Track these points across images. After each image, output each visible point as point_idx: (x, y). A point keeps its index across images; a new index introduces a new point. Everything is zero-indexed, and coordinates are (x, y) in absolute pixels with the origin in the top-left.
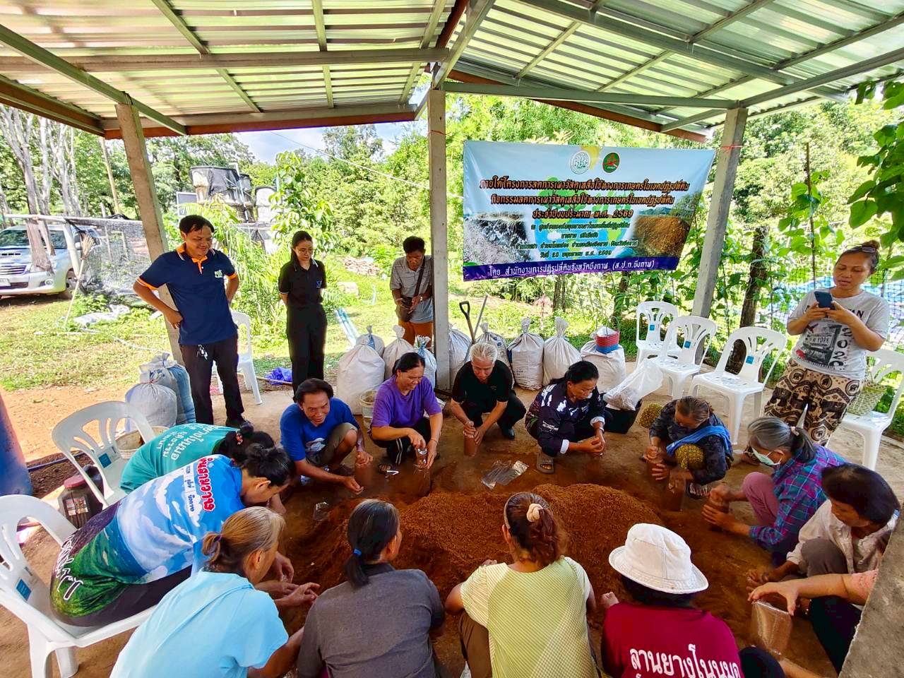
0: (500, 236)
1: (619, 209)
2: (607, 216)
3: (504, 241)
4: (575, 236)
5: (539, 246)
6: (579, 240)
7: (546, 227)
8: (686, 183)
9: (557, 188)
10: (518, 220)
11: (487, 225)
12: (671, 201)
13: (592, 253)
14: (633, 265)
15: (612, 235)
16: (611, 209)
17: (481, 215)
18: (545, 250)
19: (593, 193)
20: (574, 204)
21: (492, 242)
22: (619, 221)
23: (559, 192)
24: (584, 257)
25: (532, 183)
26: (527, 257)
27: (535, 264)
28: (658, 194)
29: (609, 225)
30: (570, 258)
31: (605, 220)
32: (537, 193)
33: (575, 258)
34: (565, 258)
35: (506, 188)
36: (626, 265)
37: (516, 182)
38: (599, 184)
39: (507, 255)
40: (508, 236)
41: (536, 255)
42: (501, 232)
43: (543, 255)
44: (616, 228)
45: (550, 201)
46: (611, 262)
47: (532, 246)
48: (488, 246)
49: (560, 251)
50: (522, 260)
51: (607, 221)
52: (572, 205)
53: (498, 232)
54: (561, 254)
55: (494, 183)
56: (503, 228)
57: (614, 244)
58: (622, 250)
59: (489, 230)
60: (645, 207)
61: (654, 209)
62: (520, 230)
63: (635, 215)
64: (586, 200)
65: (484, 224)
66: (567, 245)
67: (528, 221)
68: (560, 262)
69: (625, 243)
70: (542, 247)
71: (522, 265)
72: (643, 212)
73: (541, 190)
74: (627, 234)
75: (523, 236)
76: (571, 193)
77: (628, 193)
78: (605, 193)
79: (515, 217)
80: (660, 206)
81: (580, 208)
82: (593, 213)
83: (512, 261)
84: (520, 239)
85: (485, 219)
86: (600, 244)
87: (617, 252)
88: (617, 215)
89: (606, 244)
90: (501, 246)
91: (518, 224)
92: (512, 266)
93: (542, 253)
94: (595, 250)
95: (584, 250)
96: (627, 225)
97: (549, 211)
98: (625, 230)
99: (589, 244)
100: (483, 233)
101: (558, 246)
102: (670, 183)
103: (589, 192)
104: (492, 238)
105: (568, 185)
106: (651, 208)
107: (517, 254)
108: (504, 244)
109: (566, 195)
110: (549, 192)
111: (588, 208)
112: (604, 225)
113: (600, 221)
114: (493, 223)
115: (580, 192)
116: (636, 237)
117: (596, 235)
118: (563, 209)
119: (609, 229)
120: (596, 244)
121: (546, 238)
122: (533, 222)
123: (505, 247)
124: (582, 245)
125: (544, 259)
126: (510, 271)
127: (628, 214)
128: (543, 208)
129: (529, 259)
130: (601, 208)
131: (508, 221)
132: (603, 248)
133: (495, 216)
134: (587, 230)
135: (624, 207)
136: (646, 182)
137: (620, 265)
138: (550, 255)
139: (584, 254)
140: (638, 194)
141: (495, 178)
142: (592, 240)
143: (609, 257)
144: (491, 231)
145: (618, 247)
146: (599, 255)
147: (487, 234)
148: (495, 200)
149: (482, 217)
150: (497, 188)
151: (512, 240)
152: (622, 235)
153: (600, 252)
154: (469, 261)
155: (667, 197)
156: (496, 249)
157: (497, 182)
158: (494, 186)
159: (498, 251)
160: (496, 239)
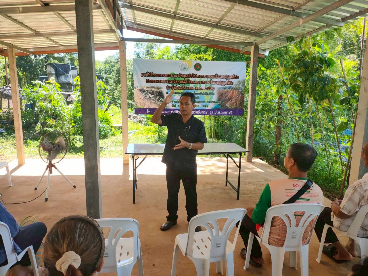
0: (151, 96)
1: (207, 86)
2: (201, 89)
3: (153, 98)
8: (236, 76)
9: (175, 77)
10: (159, 90)
11: (145, 92)
12: (232, 83)
13: (198, 106)
14: (221, 113)
15: (207, 98)
16: (203, 86)
17: (142, 87)
18: (174, 104)
19: (193, 79)
20: (184, 84)
21: (148, 99)
22: (208, 92)
23: (176, 79)
25: (164, 75)
27: (170, 110)
28: (225, 80)
29: (204, 94)
31: (201, 91)
32: (166, 79)
35: (152, 76)
36: (217, 113)
37: (157, 74)
38: (194, 76)
39: (155, 105)
40: (155, 97)
41: (170, 106)
42: (152, 95)
43: (173, 106)
44: (208, 95)
45: (173, 82)
46: (209, 111)
48: (146, 100)
51: (203, 91)
52: (183, 84)
53: (150, 95)
55: (147, 74)
56: (152, 93)
57: (209, 102)
58: (214, 105)
59: (146, 94)
60: (219, 86)
62: (160, 94)
63: (216, 89)
64: (189, 82)
65: (144, 91)
67: (164, 91)
69: (214, 102)
72: (220, 88)
73: (168, 78)
74: (215, 98)
76: (182, 79)
77: (209, 80)
78: (198, 79)
79: (158, 88)
80: (227, 86)
81: (187, 85)
82: (194, 88)
84: (161, 98)
85: (144, 89)
86: (202, 102)
87: (211, 106)
88: (207, 89)
89: (204, 102)
90: (152, 101)
91: (159, 91)
94: (200, 105)
96: (213, 94)
97: (173, 86)
98: (213, 96)
100: (143, 95)
102: (229, 76)
103: (190, 79)
104: (148, 97)
105: (180, 76)
106: (223, 86)
108: (153, 100)
109: (180, 80)
110: (173, 79)
111: (191, 85)
112: (201, 93)
113: (199, 92)
114: (148, 91)
115: (186, 79)
116: (219, 99)
117: (198, 98)
118: (179, 86)
120: (199, 102)
122: (166, 91)
123: (154, 101)
125: (174, 108)
127: (213, 89)
128: (170, 85)
130: (198, 86)
131: (155, 90)
132: (203, 104)
133: (149, 88)
135: (209, 85)
136: (216, 75)
137: (214, 112)
138: (177, 106)
140: (214, 80)
141: (147, 73)
143: (207, 108)
144: (147, 94)
145: (211, 104)
146: (202, 107)
147: (145, 95)
148: (148, 81)
149: (143, 88)
150: (148, 76)
151: (157, 98)
152: (211, 98)
153: (202, 106)
154: (137, 106)
155: (229, 82)
156: (150, 102)
157: (148, 74)
158: (147, 76)
159: (151, 103)
160: (150, 97)
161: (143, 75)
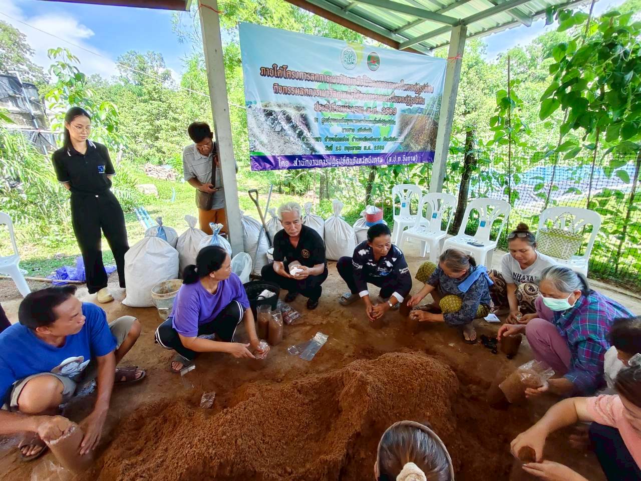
0: (286, 127)
1: (386, 107)
2: (377, 112)
3: (289, 132)
4: (353, 130)
5: (323, 139)
6: (357, 135)
7: (328, 120)
9: (332, 83)
10: (302, 112)
11: (272, 115)
12: (422, 101)
13: (369, 148)
14: (401, 158)
15: (384, 131)
17: (264, 104)
18: (329, 143)
19: (364, 89)
21: (278, 133)
22: (386, 118)
24: (362, 151)
25: (310, 75)
26: (313, 149)
27: (320, 157)
28: (413, 94)
29: (380, 121)
30: (351, 152)
31: (375, 116)
32: (315, 85)
33: (355, 152)
34: (347, 152)
35: (286, 78)
36: (397, 159)
37: (295, 73)
38: (366, 81)
39: (294, 147)
40: (294, 128)
41: (321, 149)
42: (286, 123)
44: (385, 125)
45: (329, 94)
46: (385, 156)
47: (317, 139)
48: (275, 137)
49: (343, 144)
50: (308, 153)
51: (379, 117)
52: (347, 100)
53: (283, 123)
54: (343, 148)
55: (275, 71)
57: (386, 139)
58: (392, 146)
59: (274, 120)
60: (404, 106)
61: (411, 108)
62: (305, 121)
63: (398, 112)
64: (358, 95)
65: (269, 114)
66: (348, 140)
67: (311, 113)
68: (342, 156)
69: (394, 139)
70: (326, 140)
71: (308, 158)
72: (404, 111)
73: (319, 83)
74: (395, 131)
75: (309, 129)
76: (346, 88)
77: (390, 92)
78: (372, 90)
79: (298, 108)
80: (415, 106)
81: (354, 103)
82: (365, 109)
83: (300, 153)
85: (269, 109)
86: (375, 139)
87: (389, 147)
88: (384, 111)
89: (379, 139)
90: (287, 138)
91: (302, 116)
92: (300, 158)
93: (327, 147)
94: (371, 145)
95: (362, 144)
96: (394, 122)
97: (329, 104)
98: (393, 127)
99: (366, 139)
100: (268, 123)
101: (340, 140)
103: (359, 88)
104: (278, 128)
105: (342, 79)
106: (409, 107)
107: (304, 146)
108: (290, 135)
109: (342, 89)
110: (327, 86)
111: (361, 103)
113: (373, 117)
114: (278, 113)
115: (352, 88)
116: (401, 133)
117: (370, 129)
118: (340, 103)
119: (380, 125)
120: (371, 139)
121: (328, 130)
122: (315, 114)
123: (291, 138)
124: (360, 139)
125: (329, 152)
126: (298, 163)
127: (393, 112)
128: (323, 102)
129: (315, 151)
130: (372, 104)
131: (293, 112)
132: (377, 143)
133: (279, 106)
134: (363, 124)
135: (390, 104)
136: (402, 83)
137: (392, 159)
138: (334, 148)
139: (363, 148)
140: (398, 93)
141: (275, 67)
142: (367, 134)
143: (382, 152)
144: (276, 122)
145: (389, 143)
146: (375, 149)
147: (273, 124)
148: (278, 89)
149: (266, 106)
150: (278, 77)
151: (297, 132)
152: (390, 131)
153: (375, 147)
154: (256, 151)
155: (419, 98)
156: (283, 141)
157: (277, 71)
158: (274, 75)
159: (285, 143)
160: (282, 129)
161: (265, 72)
